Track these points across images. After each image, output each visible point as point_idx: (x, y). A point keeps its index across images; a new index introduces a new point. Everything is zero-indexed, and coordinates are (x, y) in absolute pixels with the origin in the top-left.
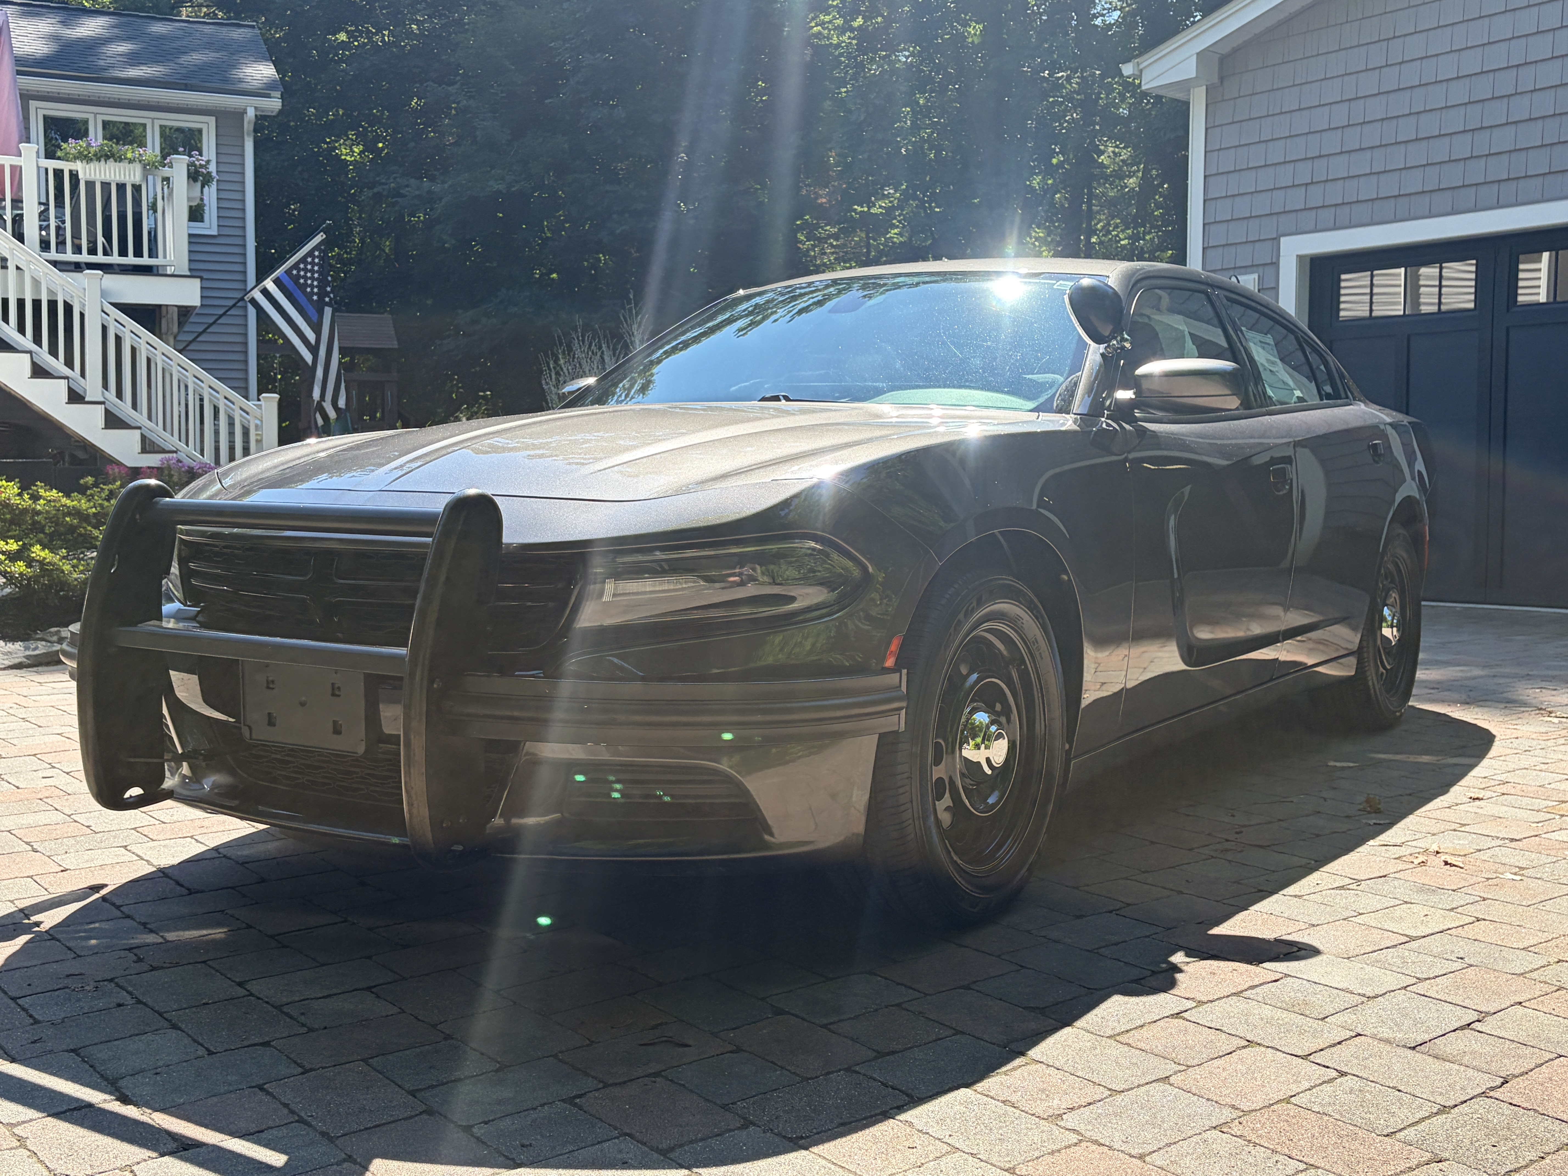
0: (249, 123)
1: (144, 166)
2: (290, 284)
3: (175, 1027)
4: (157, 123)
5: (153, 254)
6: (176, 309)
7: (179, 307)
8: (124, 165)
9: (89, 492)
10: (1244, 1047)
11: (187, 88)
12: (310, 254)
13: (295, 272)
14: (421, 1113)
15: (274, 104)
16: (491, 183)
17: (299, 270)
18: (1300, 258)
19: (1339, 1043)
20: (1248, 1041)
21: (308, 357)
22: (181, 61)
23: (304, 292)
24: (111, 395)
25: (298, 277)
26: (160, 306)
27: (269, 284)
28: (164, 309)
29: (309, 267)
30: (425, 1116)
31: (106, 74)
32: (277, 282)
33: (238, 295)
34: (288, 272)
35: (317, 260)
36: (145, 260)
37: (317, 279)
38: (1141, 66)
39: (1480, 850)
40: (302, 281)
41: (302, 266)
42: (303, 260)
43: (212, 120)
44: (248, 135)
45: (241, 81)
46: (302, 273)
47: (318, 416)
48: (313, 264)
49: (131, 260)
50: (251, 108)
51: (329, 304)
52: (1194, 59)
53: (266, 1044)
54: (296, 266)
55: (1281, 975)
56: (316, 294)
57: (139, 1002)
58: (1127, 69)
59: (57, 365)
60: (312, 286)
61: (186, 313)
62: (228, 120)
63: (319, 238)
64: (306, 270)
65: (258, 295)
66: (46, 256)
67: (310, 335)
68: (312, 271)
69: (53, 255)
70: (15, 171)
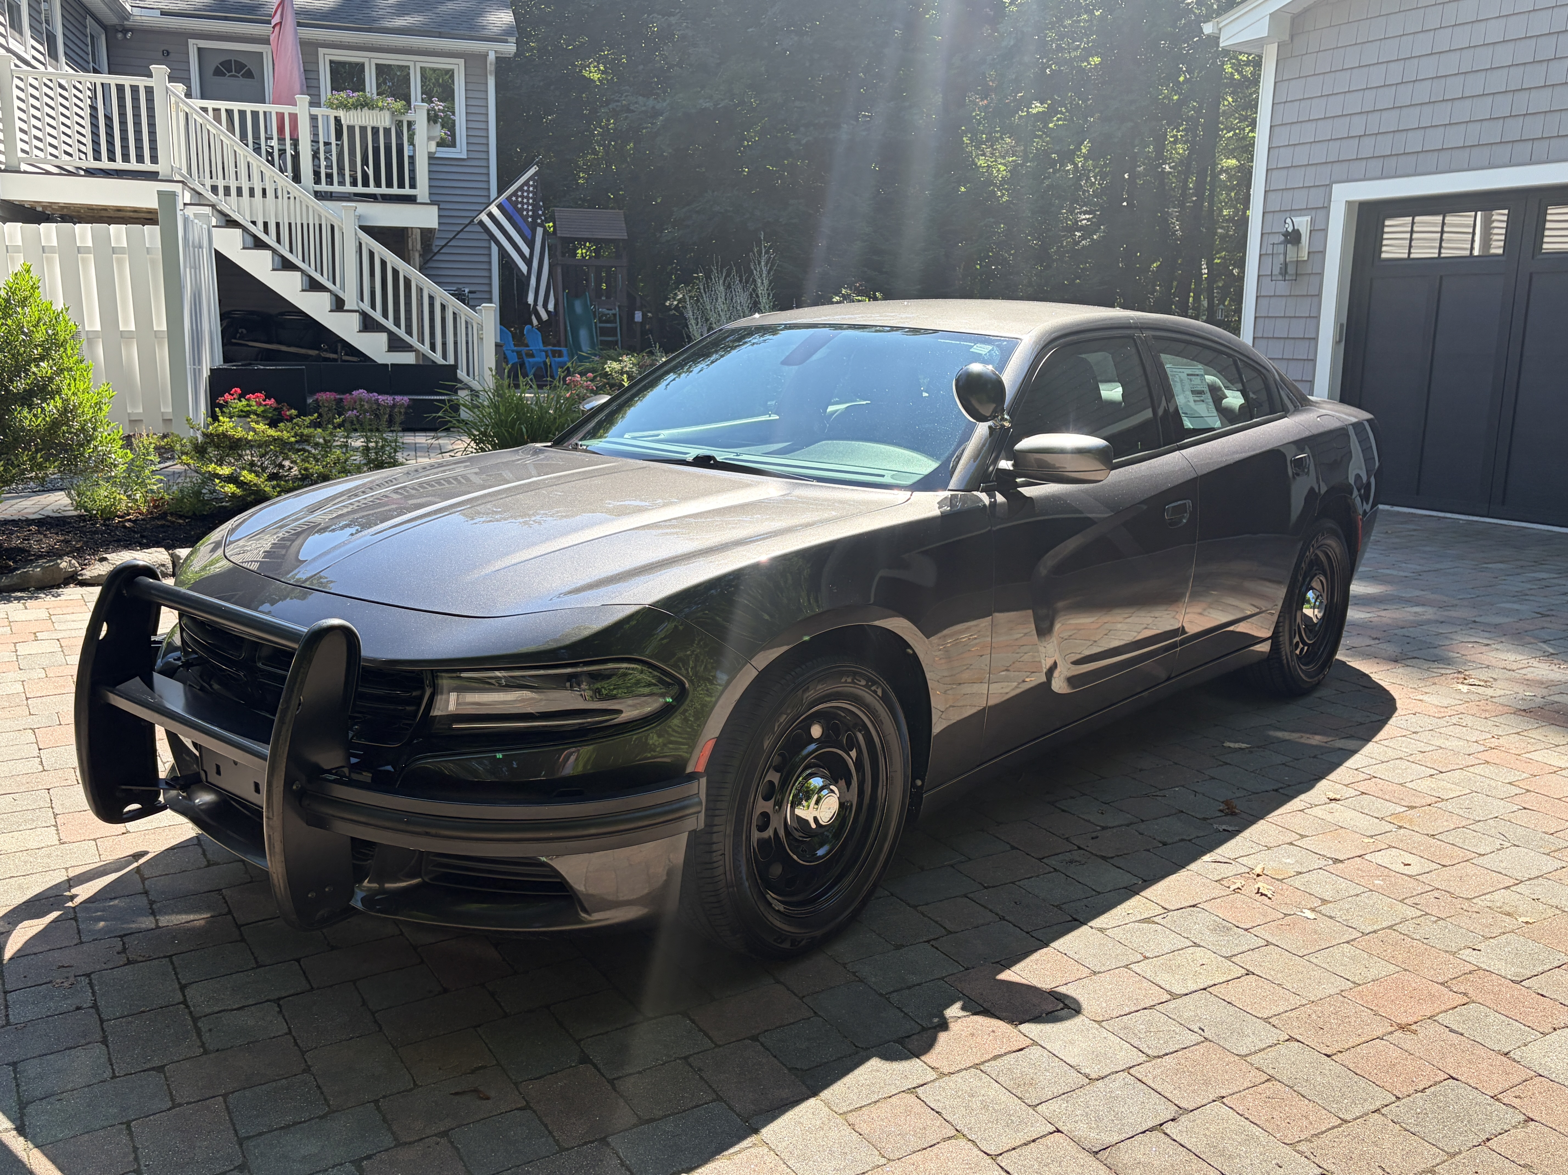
0: (491, 64)
1: (393, 113)
2: (510, 209)
3: (105, 1042)
4: (419, 65)
5: (401, 185)
6: (419, 231)
7: (421, 229)
8: (376, 112)
10: (949, 1139)
11: (440, 35)
12: (526, 183)
13: (514, 199)
15: (510, 48)
17: (517, 197)
18: (1349, 204)
19: (1033, 1141)
20: (957, 1130)
21: (524, 268)
22: (438, 11)
23: (521, 215)
24: (366, 304)
25: (517, 202)
26: (407, 228)
27: (494, 209)
28: (409, 231)
29: (525, 194)
31: (376, 25)
32: (500, 207)
33: (469, 219)
34: (509, 199)
35: (531, 189)
36: (395, 190)
37: (531, 204)
38: (1221, 25)
39: (1300, 874)
40: (520, 206)
41: (519, 193)
42: (520, 188)
43: (461, 62)
44: (491, 74)
45: (483, 28)
46: (520, 199)
47: (533, 317)
48: (528, 191)
49: (384, 190)
50: (492, 51)
51: (540, 225)
52: (1267, 19)
54: (515, 194)
55: (1029, 1042)
56: (531, 217)
57: (95, 1006)
58: (1208, 28)
59: (324, 280)
60: (528, 210)
61: (427, 234)
62: (474, 61)
63: (533, 170)
64: (523, 197)
65: (484, 217)
66: (318, 188)
67: (526, 251)
68: (528, 198)
69: (324, 187)
70: (292, 117)
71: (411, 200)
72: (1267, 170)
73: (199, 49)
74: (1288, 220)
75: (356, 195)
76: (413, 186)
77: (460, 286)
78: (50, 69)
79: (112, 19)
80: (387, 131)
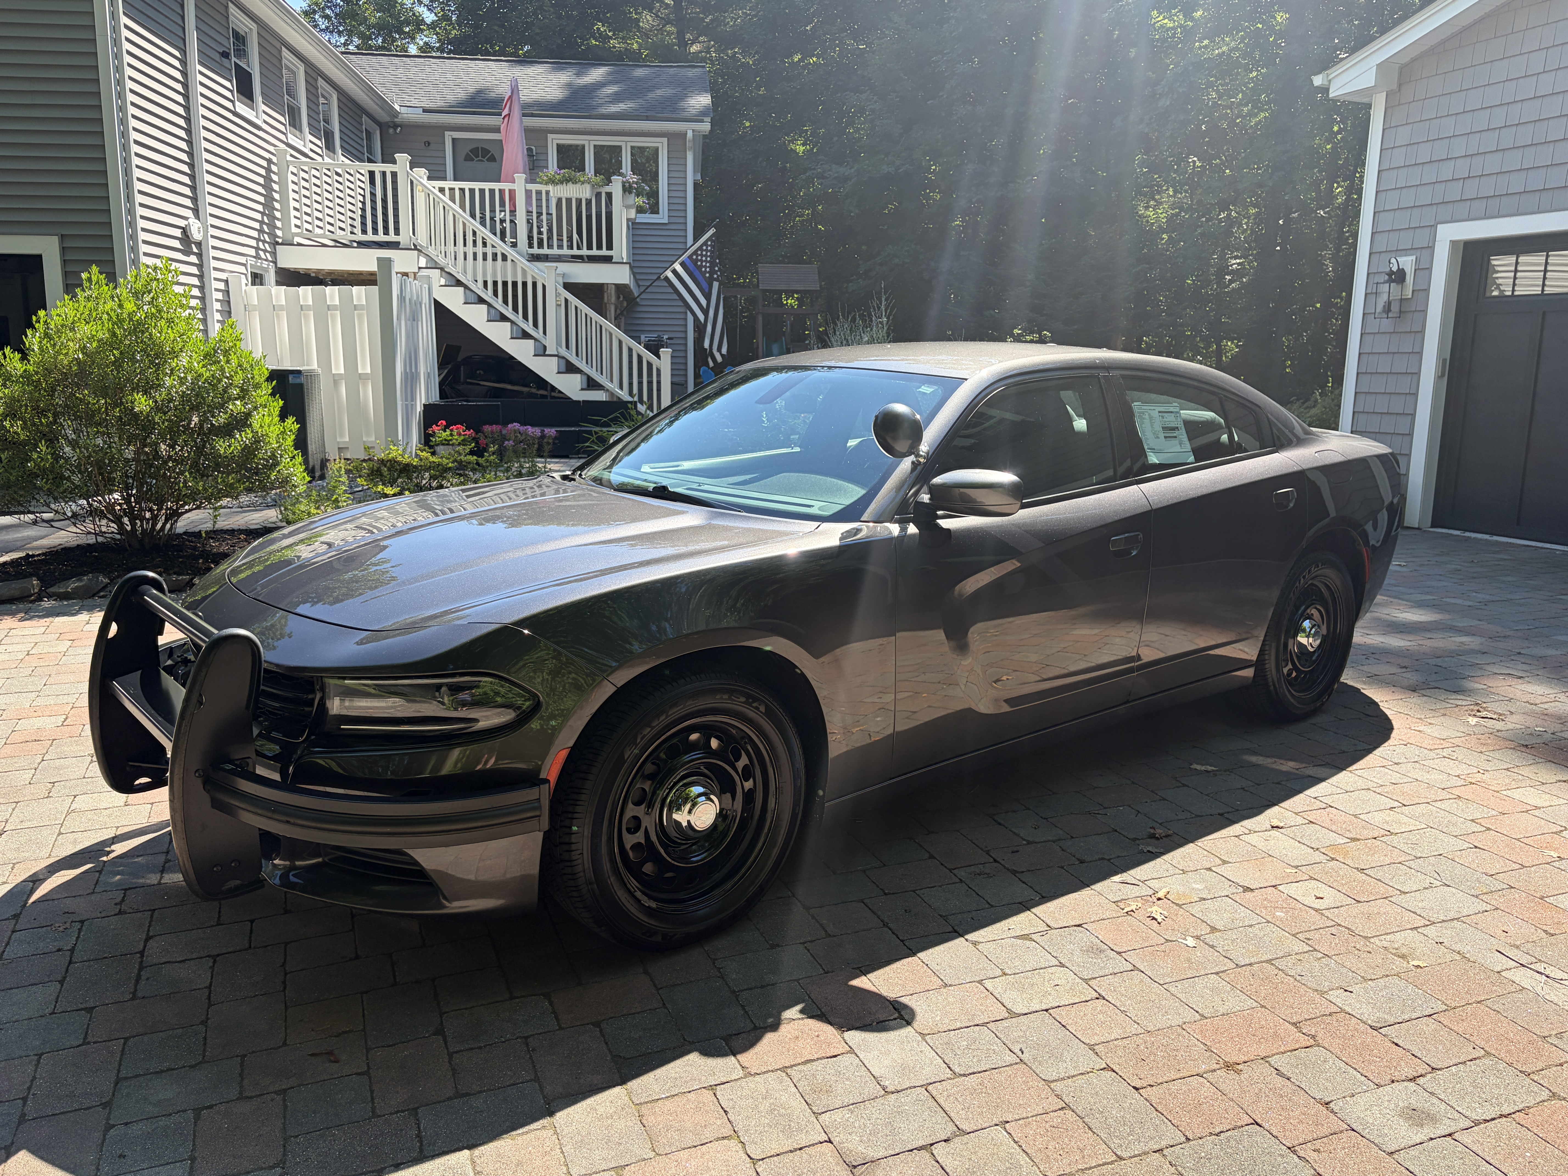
0: (690, 141)
1: (593, 186)
2: (691, 266)
4: (631, 144)
6: (613, 286)
7: (615, 284)
8: (578, 185)
11: (646, 121)
12: (705, 243)
13: (694, 257)
15: (706, 127)
17: (697, 255)
18: (1455, 243)
21: (702, 317)
22: (647, 97)
23: (701, 271)
24: (563, 348)
25: (697, 260)
26: (603, 284)
27: (678, 267)
28: (605, 287)
29: (704, 253)
31: (595, 113)
32: (683, 264)
34: (690, 257)
35: (709, 248)
36: (594, 252)
37: (709, 262)
38: (1331, 77)
40: (699, 263)
41: (699, 252)
42: (700, 248)
43: (665, 141)
44: (690, 149)
45: (685, 110)
46: (699, 258)
47: (710, 360)
48: (706, 250)
50: (691, 130)
51: (717, 280)
52: (1375, 68)
54: (695, 253)
56: (708, 272)
58: (1318, 81)
59: (529, 329)
60: (706, 267)
61: (621, 289)
62: (675, 139)
63: (712, 231)
64: (702, 255)
65: (669, 274)
66: (531, 251)
67: (704, 302)
68: (706, 256)
69: (536, 251)
70: (512, 193)
71: (608, 260)
72: (1375, 213)
73: (454, 140)
74: (1393, 261)
75: (573, 257)
76: (610, 247)
77: (660, 333)
78: (327, 160)
79: (384, 117)
80: (589, 202)
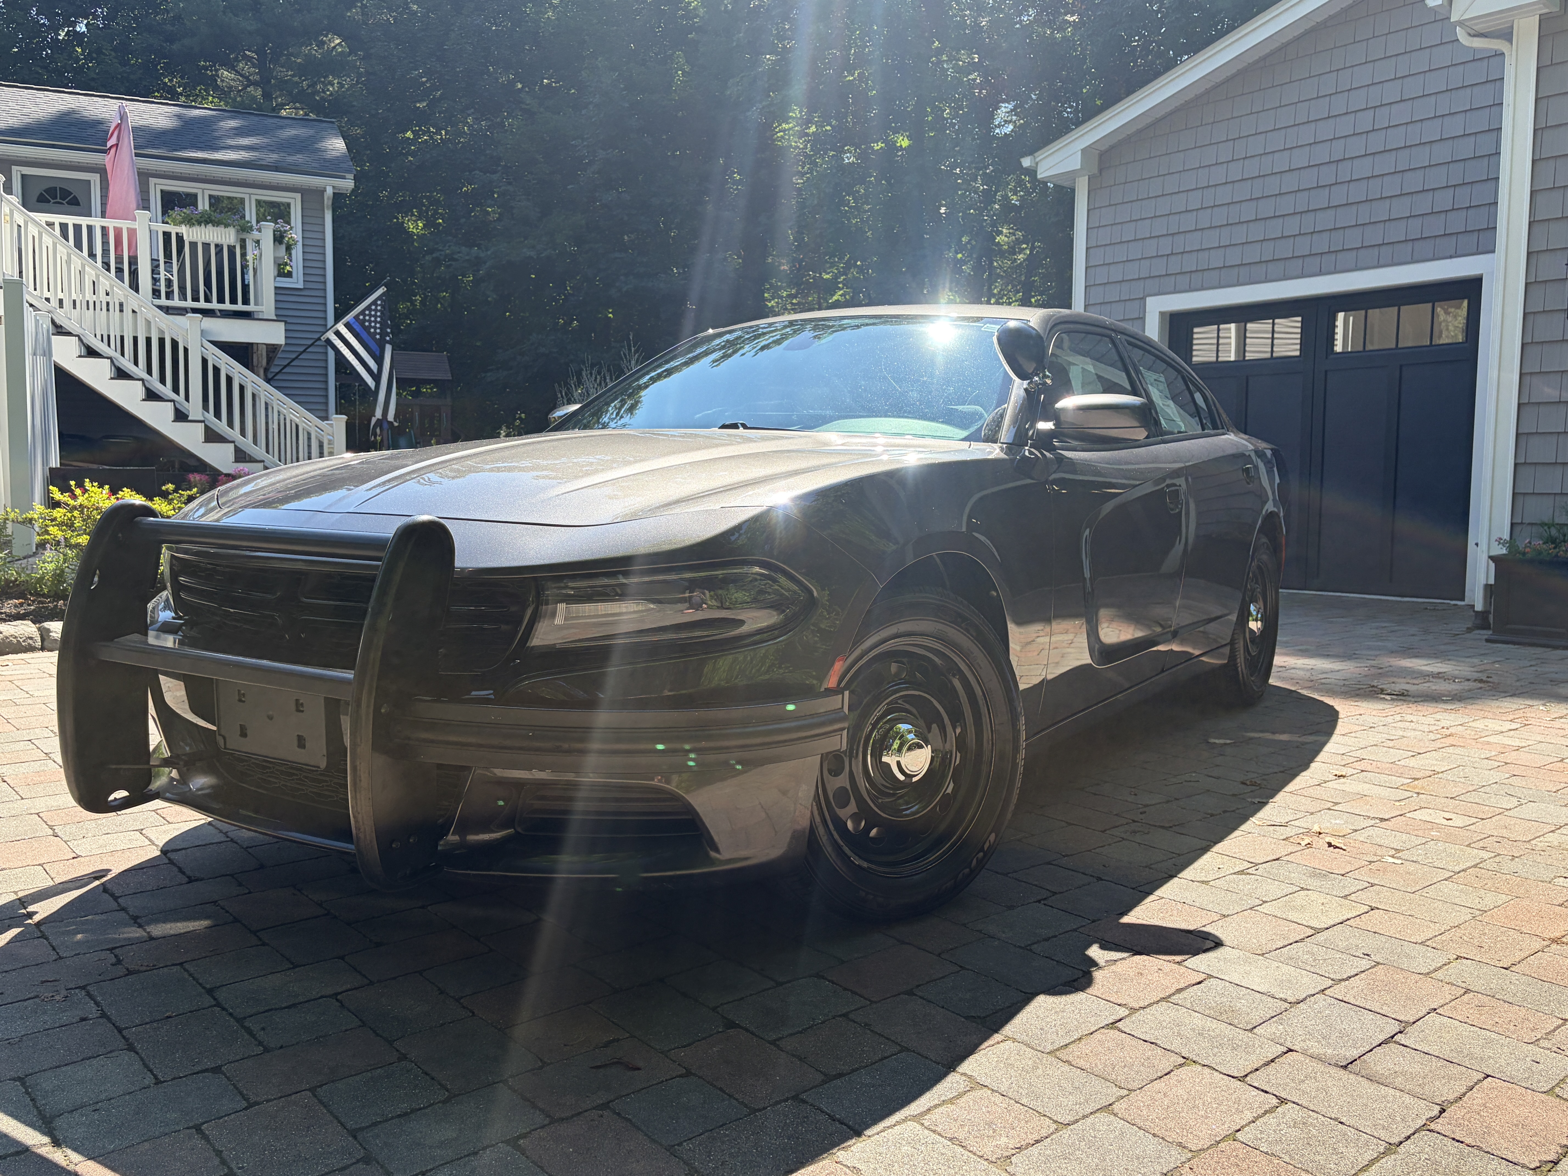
0: (328, 199)
1: (238, 230)
2: (357, 327)
3: (131, 1048)
4: (255, 198)
5: (246, 301)
6: (265, 346)
7: (267, 345)
8: (221, 229)
9: (170, 497)
10: (1181, 1065)
11: (280, 170)
12: (374, 303)
13: (361, 317)
14: (358, 1161)
15: (347, 184)
16: (525, 250)
17: (365, 315)
18: (1162, 314)
19: (1272, 1061)
20: (1184, 1058)
21: (372, 384)
23: (369, 333)
24: (211, 416)
25: (364, 320)
26: (252, 344)
27: (341, 327)
28: (255, 347)
29: (373, 313)
30: (361, 1166)
32: (348, 326)
33: (316, 336)
34: (356, 317)
35: (379, 308)
36: (240, 307)
37: (379, 322)
38: (1038, 160)
39: (1356, 831)
40: (367, 324)
41: (367, 312)
42: (368, 308)
43: (298, 196)
44: (328, 209)
46: (367, 318)
48: (376, 310)
49: (227, 306)
50: (330, 186)
51: (388, 342)
52: (1080, 152)
53: (217, 1070)
54: (362, 312)
55: (1203, 976)
56: (379, 334)
57: (104, 1015)
58: (1026, 162)
59: (166, 390)
60: (375, 328)
61: (272, 349)
62: (311, 197)
63: (381, 290)
64: (370, 316)
65: (330, 335)
66: (157, 301)
67: (374, 367)
68: (376, 316)
69: (163, 301)
70: (132, 233)
73: (23, 176)
80: (231, 250)
